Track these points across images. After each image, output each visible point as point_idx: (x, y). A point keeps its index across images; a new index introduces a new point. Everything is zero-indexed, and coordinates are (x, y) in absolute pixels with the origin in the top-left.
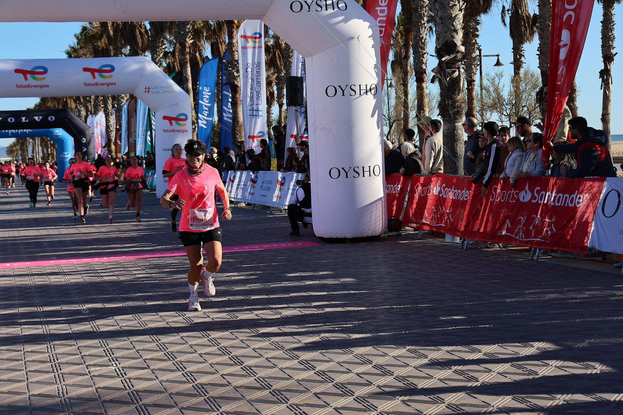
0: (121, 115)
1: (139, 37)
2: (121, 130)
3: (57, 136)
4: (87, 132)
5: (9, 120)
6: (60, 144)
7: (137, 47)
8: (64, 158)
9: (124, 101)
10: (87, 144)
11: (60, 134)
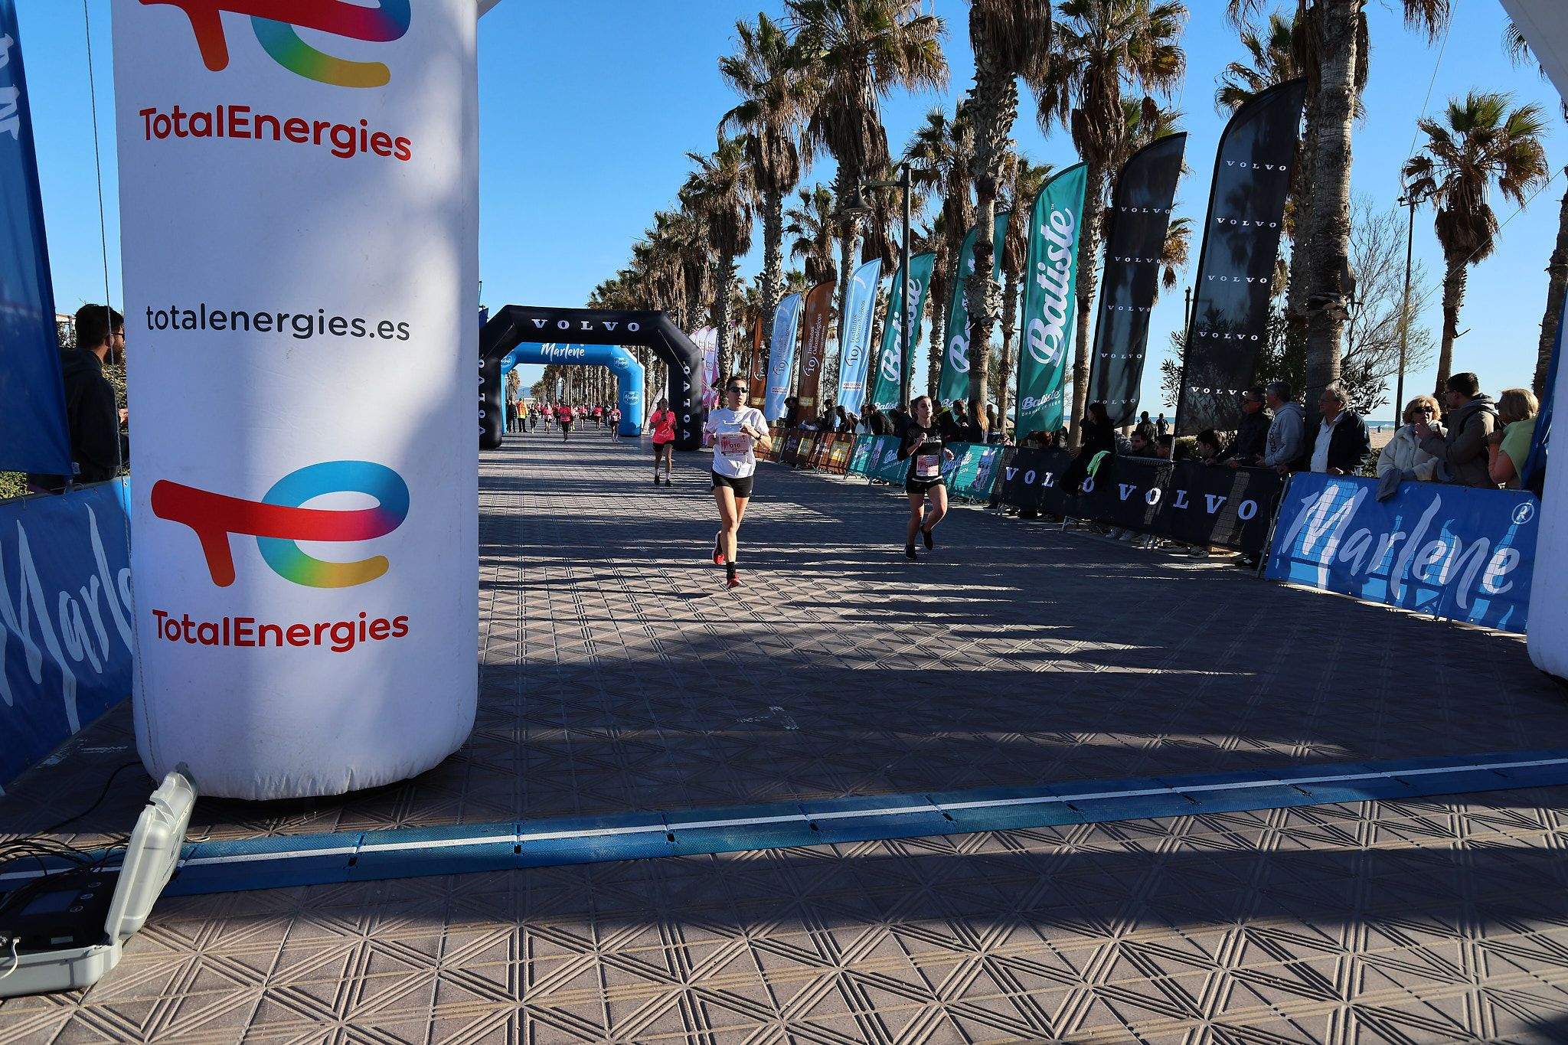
0: (771, 325)
1: (867, 135)
2: (769, 352)
3: (620, 366)
4: (693, 357)
5: (560, 325)
6: (625, 378)
7: (859, 160)
8: (630, 401)
9: (779, 298)
10: (687, 379)
11: (626, 363)
